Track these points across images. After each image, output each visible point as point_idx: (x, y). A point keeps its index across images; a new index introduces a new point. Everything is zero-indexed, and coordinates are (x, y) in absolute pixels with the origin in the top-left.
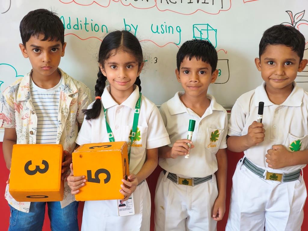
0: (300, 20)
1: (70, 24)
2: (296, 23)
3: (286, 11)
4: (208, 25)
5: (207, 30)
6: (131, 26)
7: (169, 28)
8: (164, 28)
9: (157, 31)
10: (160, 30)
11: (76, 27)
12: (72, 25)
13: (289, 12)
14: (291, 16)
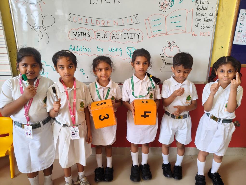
0: (173, 45)
4: (133, 48)
5: (133, 50)
6: (100, 49)
8: (114, 49)
9: (111, 51)
12: (75, 49)
13: (168, 42)
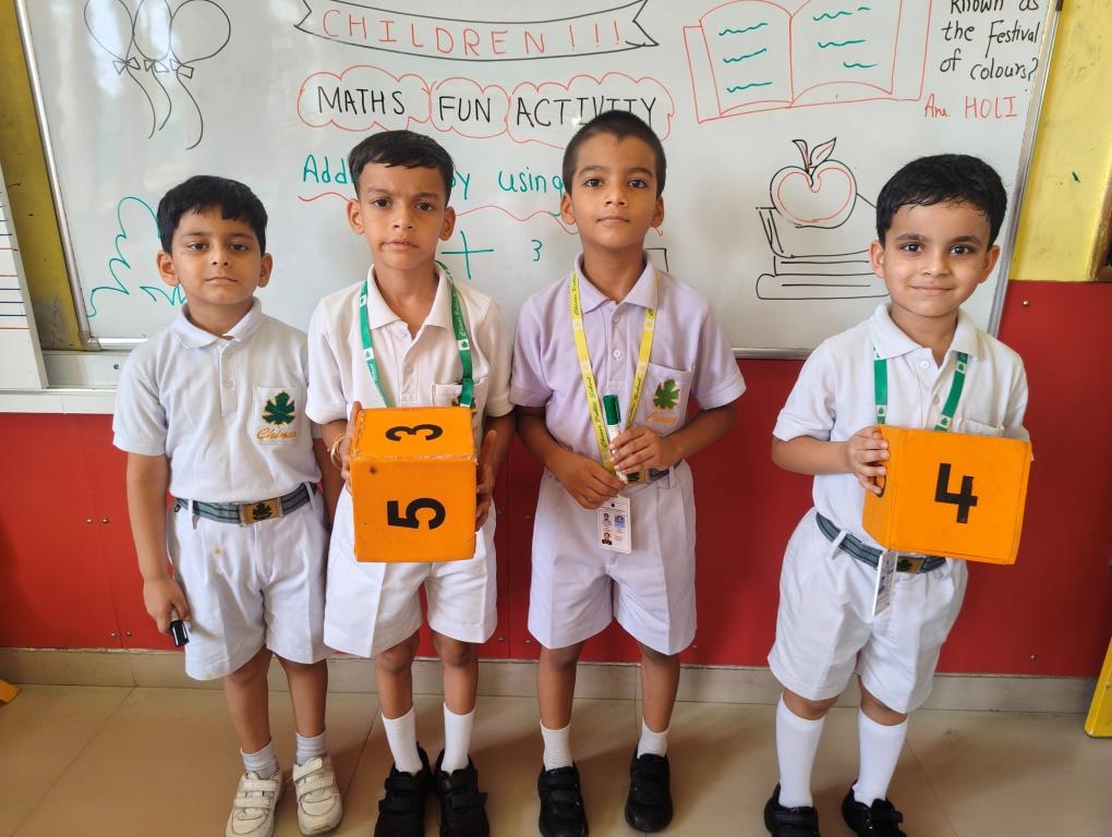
0: (825, 161)
1: (327, 172)
2: (816, 167)
3: (794, 141)
7: (537, 179)
8: (526, 180)
9: (512, 187)
10: (518, 184)
11: (341, 178)
12: (333, 175)
13: (799, 143)
14: (805, 152)
